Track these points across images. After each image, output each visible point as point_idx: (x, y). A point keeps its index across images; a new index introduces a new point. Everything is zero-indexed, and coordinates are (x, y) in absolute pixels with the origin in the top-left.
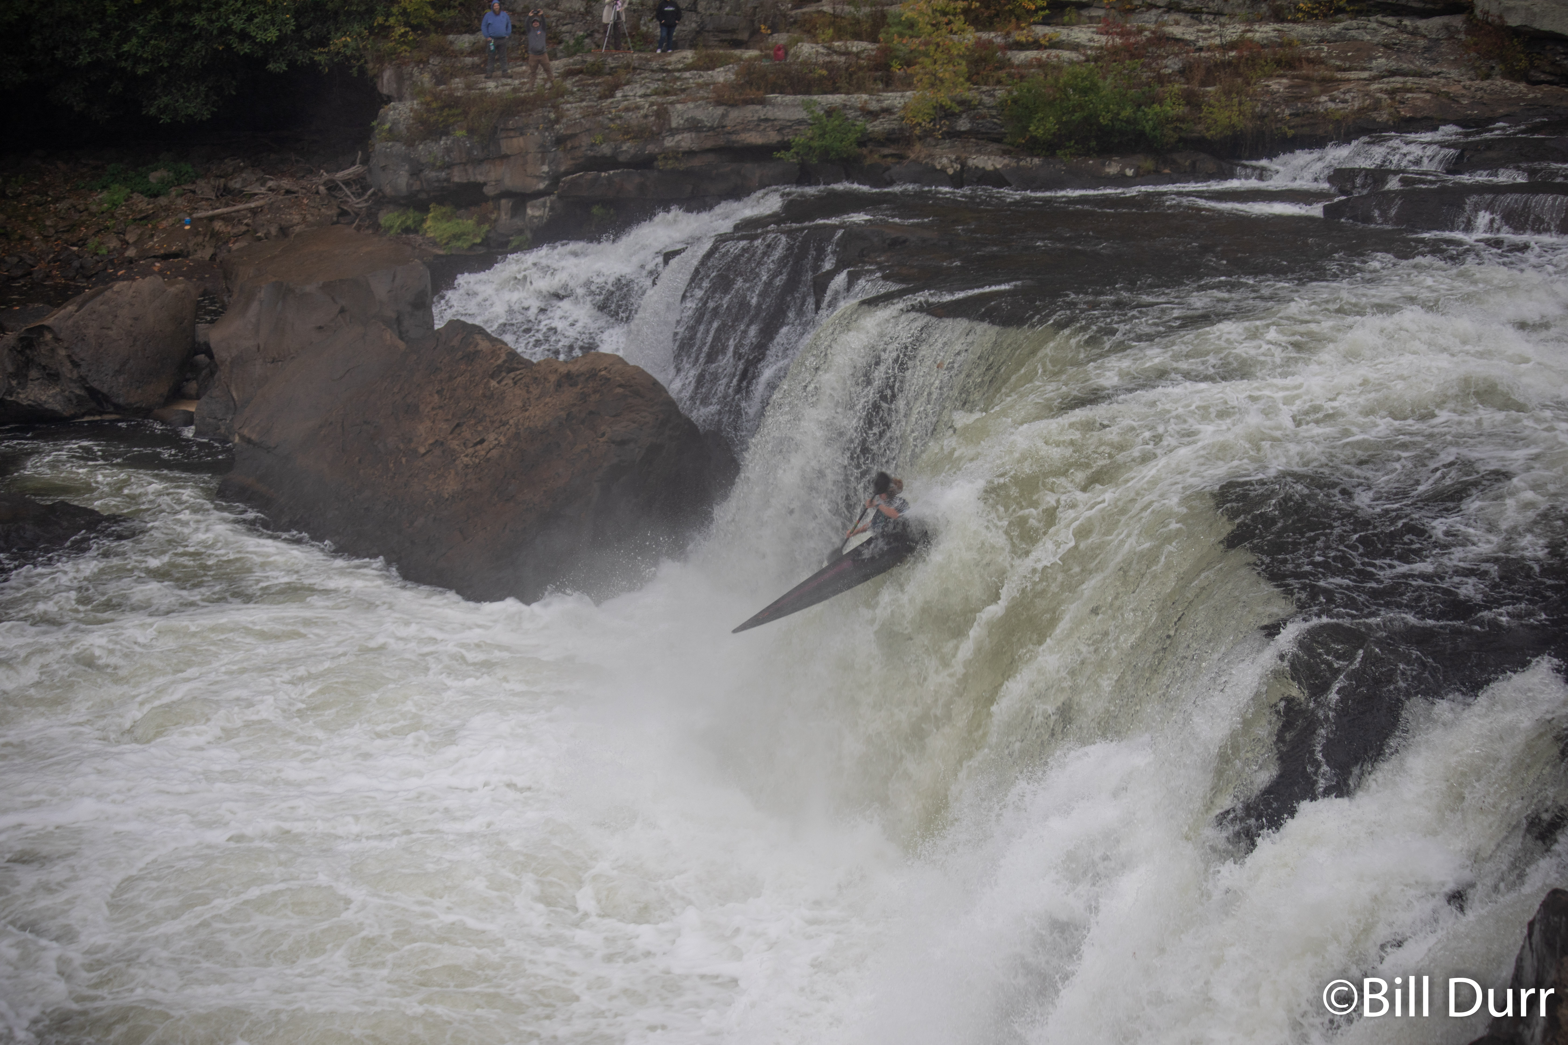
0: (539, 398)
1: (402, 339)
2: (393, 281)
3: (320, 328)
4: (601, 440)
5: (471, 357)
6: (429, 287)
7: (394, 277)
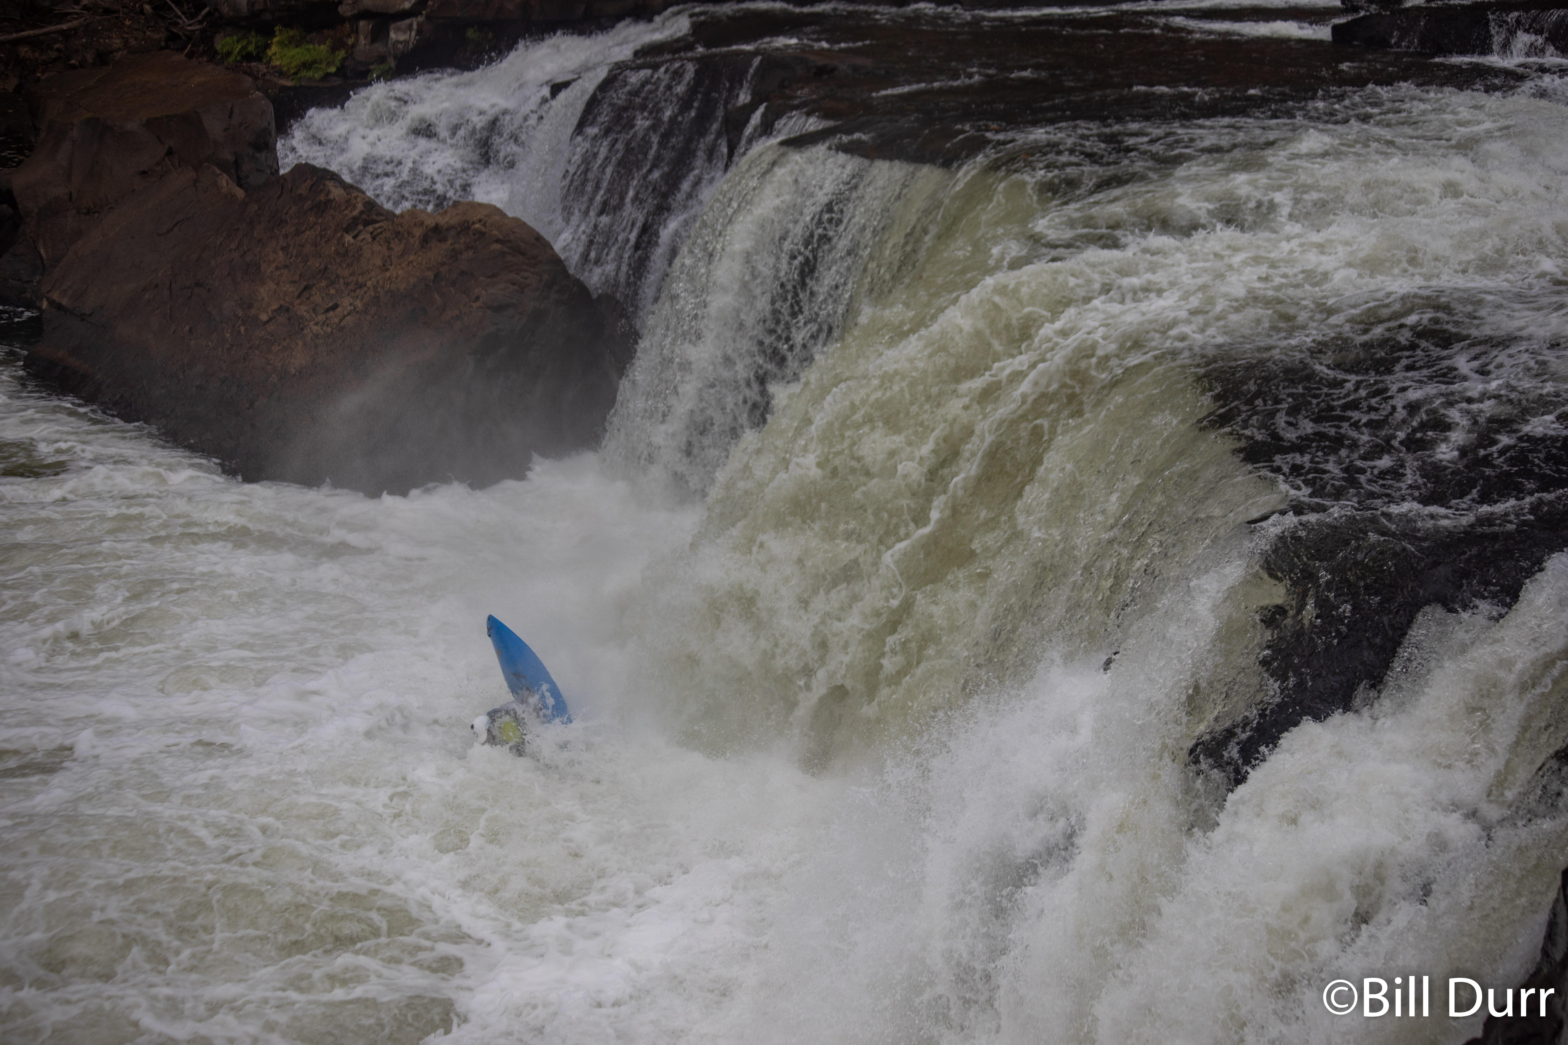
0: (402, 255)
1: (240, 186)
2: (230, 117)
3: (144, 172)
4: (475, 305)
5: (323, 207)
6: (273, 125)
7: (231, 113)
